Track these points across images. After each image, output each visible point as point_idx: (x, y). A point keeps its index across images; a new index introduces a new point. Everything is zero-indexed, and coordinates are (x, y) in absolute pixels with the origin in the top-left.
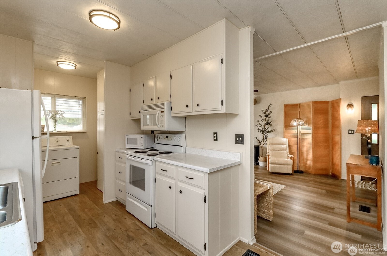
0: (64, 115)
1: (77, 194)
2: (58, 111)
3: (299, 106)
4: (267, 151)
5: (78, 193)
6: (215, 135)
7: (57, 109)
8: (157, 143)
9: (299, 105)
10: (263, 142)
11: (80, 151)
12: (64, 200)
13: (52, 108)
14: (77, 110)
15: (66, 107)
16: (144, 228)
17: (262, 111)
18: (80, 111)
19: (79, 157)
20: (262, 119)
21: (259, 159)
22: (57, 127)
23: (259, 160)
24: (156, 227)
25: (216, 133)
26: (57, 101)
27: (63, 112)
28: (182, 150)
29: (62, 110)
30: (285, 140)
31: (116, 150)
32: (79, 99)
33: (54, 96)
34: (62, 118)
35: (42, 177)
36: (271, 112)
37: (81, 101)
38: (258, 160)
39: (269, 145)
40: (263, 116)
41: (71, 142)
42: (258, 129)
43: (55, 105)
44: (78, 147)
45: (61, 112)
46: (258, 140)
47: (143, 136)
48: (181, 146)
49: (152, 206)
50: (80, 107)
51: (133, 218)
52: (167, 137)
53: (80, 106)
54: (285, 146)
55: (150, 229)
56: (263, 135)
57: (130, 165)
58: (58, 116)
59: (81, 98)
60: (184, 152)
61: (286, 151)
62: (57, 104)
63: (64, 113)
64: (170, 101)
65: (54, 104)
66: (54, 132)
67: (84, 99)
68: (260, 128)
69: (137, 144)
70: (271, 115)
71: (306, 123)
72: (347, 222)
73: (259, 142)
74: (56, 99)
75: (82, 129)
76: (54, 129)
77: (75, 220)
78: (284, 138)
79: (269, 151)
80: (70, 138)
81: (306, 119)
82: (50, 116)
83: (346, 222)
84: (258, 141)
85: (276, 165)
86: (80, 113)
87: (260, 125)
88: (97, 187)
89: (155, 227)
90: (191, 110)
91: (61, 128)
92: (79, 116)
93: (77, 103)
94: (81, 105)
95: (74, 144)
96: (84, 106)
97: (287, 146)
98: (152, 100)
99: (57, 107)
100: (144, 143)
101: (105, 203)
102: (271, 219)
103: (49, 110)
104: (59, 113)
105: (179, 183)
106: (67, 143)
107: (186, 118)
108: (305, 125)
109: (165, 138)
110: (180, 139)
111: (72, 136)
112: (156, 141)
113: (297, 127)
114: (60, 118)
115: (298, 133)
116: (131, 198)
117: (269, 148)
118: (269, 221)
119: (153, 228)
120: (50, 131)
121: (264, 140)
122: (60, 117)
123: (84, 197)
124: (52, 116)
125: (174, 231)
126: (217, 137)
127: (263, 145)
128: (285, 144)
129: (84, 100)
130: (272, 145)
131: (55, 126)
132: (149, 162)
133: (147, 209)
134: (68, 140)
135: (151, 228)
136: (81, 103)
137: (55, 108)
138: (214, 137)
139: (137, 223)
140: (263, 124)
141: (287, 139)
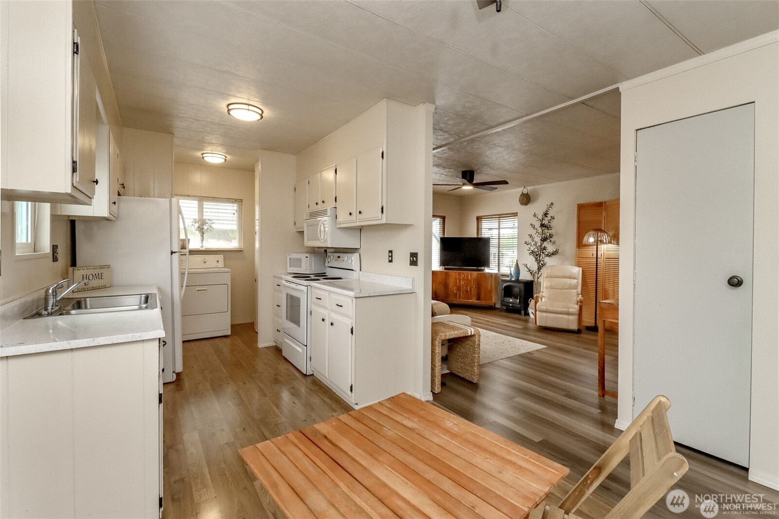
0: (213, 226)
1: (227, 334)
2: (205, 220)
3: (604, 207)
4: (541, 290)
5: (230, 334)
6: (390, 253)
7: (205, 217)
8: (328, 267)
9: (604, 204)
10: (538, 273)
11: (231, 276)
12: (212, 341)
13: (198, 216)
14: (231, 219)
15: (216, 214)
16: (298, 375)
17: (535, 215)
18: (236, 219)
19: (230, 284)
20: (535, 230)
21: (529, 304)
22: (204, 242)
23: (530, 306)
24: (313, 374)
25: (391, 252)
26: (204, 206)
27: (211, 222)
28: (354, 275)
29: (209, 218)
30: (577, 271)
31: (275, 275)
32: (233, 202)
33: (201, 199)
34: (211, 229)
35: (181, 298)
36: (553, 218)
37: (236, 205)
38: (528, 307)
39: (545, 279)
40: (538, 224)
41: (221, 264)
42: (529, 249)
43: (202, 212)
44: (229, 270)
45: (210, 222)
46: (530, 271)
47: (308, 255)
48: (353, 270)
49: (306, 346)
50: (234, 214)
51: (289, 364)
52: (339, 257)
53: (235, 212)
54: (575, 281)
55: (304, 376)
56: (538, 261)
57: (287, 294)
58: (205, 227)
59: (235, 201)
60: (358, 278)
61: (574, 291)
62: (204, 210)
63: (213, 223)
64: (334, 206)
65: (201, 210)
66: (201, 249)
67: (239, 201)
68: (532, 249)
69: (301, 267)
70: (554, 224)
71: (614, 239)
72: (599, 395)
73: (531, 273)
74: (204, 203)
75: (237, 246)
76: (201, 245)
77: (220, 360)
78: (576, 266)
79: (545, 290)
80: (220, 257)
81: (614, 231)
82: (196, 227)
83: (597, 395)
84: (529, 273)
85: (548, 314)
86: (236, 222)
87: (533, 243)
88: (254, 330)
89: (311, 375)
90: (355, 219)
91: (212, 243)
92: (234, 226)
93: (231, 208)
94: (236, 210)
95: (225, 267)
96: (240, 211)
97: (578, 282)
98: (317, 204)
99: (204, 214)
100: (311, 266)
101: (260, 347)
102: (475, 381)
103: (195, 219)
104: (207, 223)
105: (332, 313)
106: (217, 264)
107: (361, 229)
108: (611, 243)
109: (337, 258)
110: (353, 260)
111: (224, 256)
112: (327, 264)
113: (596, 246)
114: (208, 230)
115: (597, 258)
116: (288, 339)
117: (545, 285)
118: (473, 383)
119: (309, 375)
120: (189, 248)
121: (539, 269)
122: (208, 228)
123: (236, 339)
124: (199, 227)
125: (327, 376)
126: (392, 256)
127: (538, 278)
128: (575, 278)
129: (241, 203)
130: (550, 278)
131: (202, 240)
132: (304, 288)
133: (302, 350)
134: (218, 261)
135: (306, 375)
136: (235, 208)
137: (203, 215)
138: (389, 256)
139: (292, 368)
140: (538, 239)
141: (581, 269)
